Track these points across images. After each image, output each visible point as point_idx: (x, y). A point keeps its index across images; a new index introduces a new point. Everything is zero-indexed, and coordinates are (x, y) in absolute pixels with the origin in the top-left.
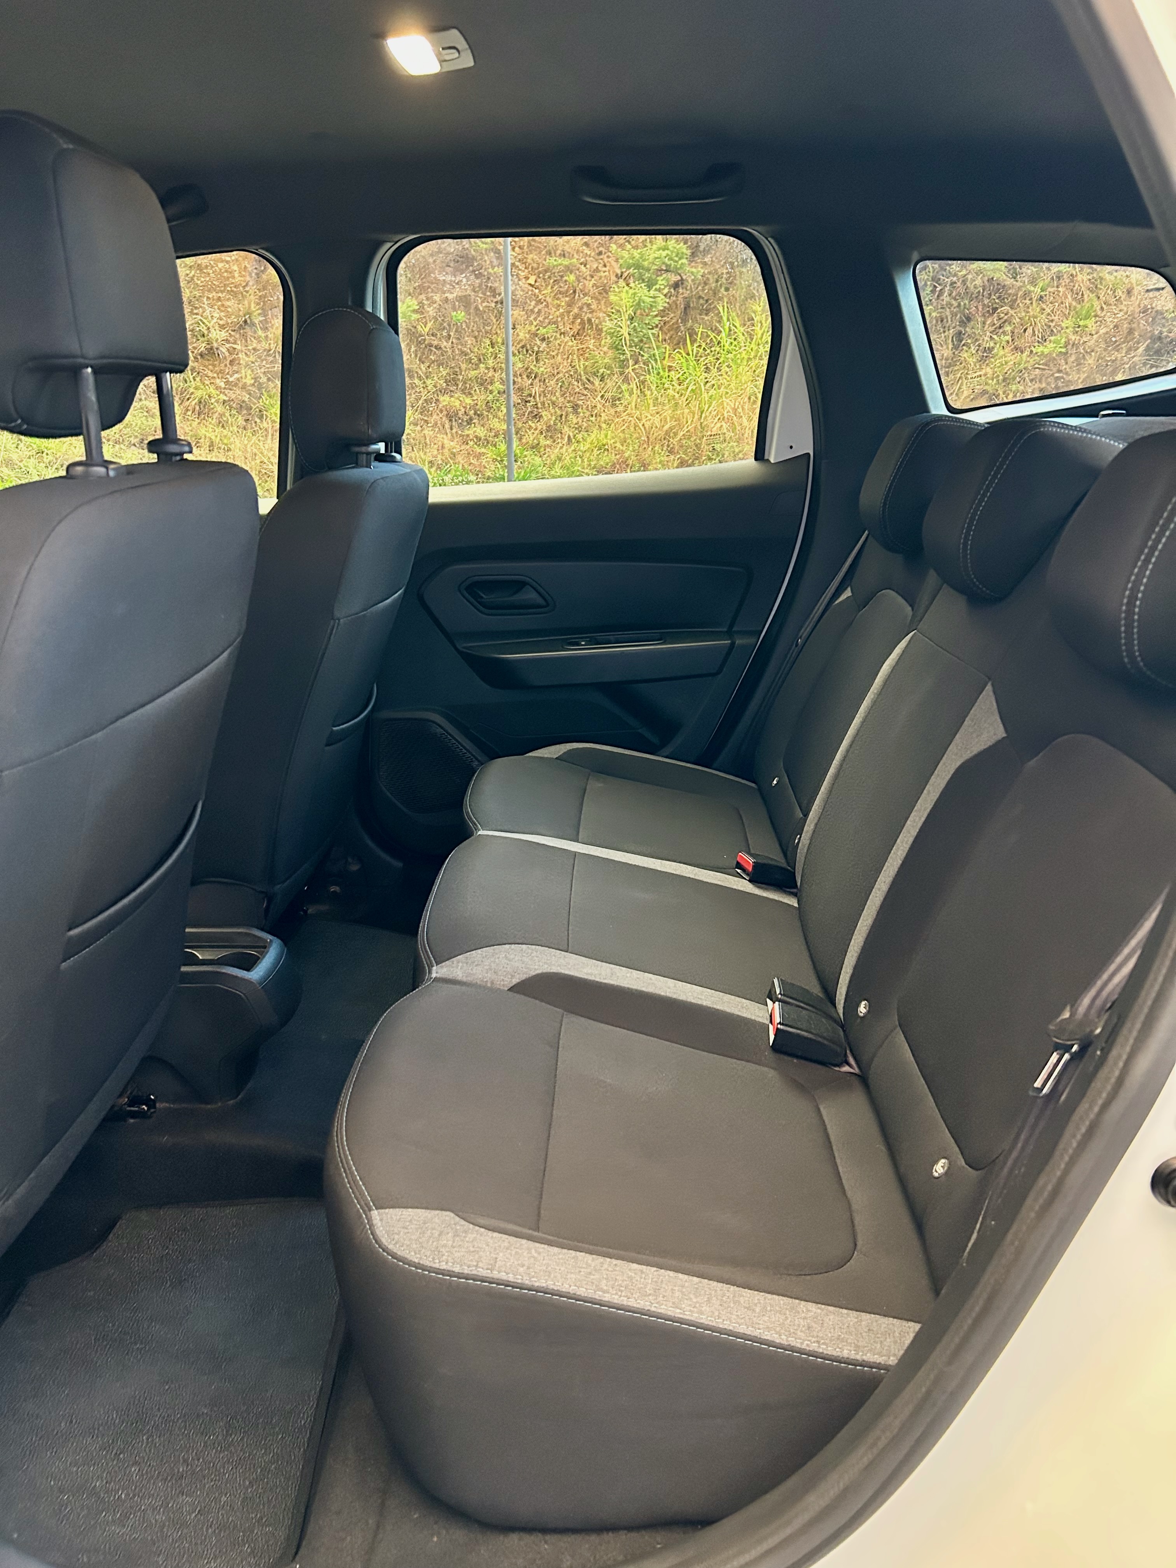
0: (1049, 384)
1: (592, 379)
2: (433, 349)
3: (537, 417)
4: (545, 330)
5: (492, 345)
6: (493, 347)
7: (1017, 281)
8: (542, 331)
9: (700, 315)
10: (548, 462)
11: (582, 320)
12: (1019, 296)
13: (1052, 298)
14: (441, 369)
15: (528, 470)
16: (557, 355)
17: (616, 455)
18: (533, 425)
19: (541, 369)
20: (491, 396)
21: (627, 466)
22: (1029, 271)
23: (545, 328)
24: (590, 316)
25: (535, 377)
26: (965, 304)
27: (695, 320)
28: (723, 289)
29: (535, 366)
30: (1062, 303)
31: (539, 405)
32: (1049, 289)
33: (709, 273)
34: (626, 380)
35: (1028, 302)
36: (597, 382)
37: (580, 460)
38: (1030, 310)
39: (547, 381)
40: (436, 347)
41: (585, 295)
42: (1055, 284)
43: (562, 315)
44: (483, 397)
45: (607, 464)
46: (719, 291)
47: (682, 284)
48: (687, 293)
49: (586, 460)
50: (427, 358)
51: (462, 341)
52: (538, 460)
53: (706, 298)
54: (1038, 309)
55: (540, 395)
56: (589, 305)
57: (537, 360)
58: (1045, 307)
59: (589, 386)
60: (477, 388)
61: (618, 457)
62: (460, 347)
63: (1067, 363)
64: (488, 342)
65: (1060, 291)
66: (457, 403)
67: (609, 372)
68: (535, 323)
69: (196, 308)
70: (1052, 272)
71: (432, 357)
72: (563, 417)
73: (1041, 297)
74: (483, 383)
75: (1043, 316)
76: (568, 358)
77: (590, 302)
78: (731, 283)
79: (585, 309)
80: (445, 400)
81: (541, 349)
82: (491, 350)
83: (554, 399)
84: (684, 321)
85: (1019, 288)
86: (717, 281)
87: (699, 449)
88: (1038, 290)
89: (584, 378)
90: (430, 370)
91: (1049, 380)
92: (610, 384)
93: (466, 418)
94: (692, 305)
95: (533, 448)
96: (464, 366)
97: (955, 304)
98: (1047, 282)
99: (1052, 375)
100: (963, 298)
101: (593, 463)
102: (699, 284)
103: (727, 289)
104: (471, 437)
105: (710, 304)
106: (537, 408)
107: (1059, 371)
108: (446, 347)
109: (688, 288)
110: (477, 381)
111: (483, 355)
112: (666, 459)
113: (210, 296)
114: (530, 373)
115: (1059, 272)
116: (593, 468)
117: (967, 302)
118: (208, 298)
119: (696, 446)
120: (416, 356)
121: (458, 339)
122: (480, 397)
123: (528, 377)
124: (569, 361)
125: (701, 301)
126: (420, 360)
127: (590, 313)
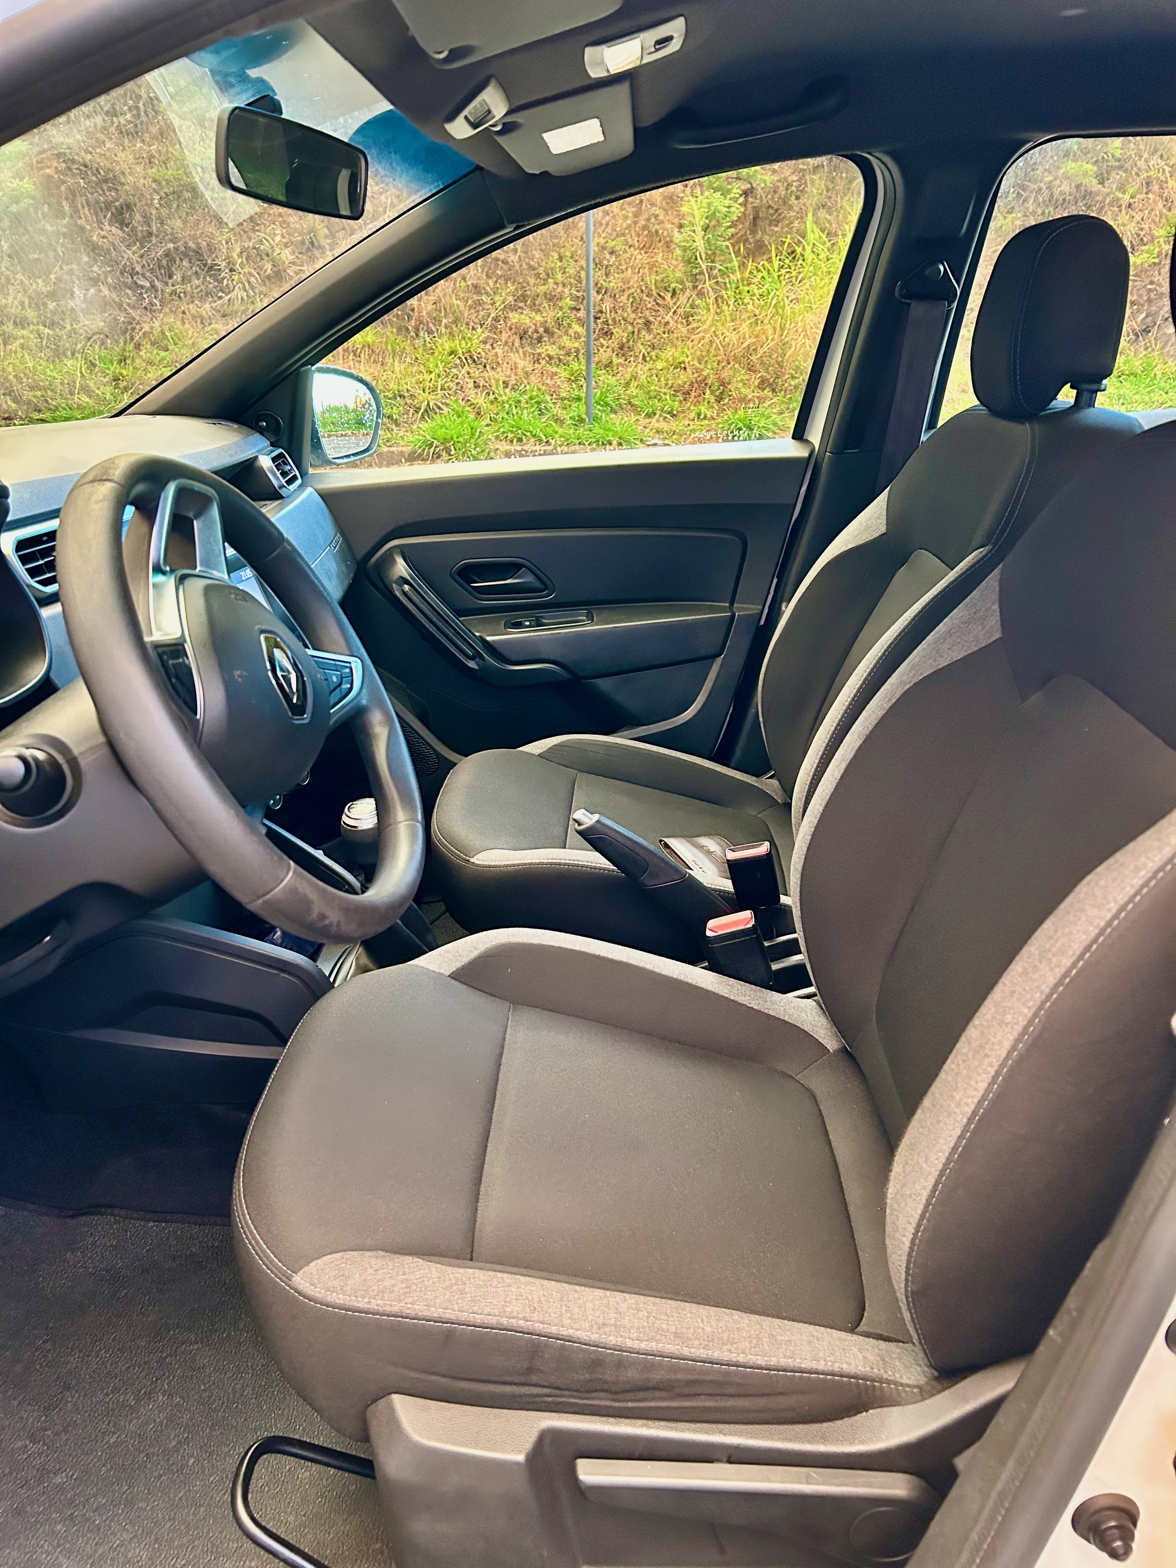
0: (1140, 296)
1: (662, 294)
2: (500, 263)
3: (608, 334)
4: (614, 243)
5: (561, 259)
6: (561, 261)
7: (1104, 187)
8: (612, 244)
9: (770, 225)
10: (622, 381)
11: (649, 231)
12: (1107, 202)
13: (1141, 205)
14: (509, 284)
15: (604, 390)
16: (627, 269)
17: (693, 373)
18: (604, 342)
19: (612, 284)
20: (561, 313)
21: (706, 384)
22: (1118, 177)
23: (613, 240)
24: (658, 227)
25: (606, 292)
26: (1049, 212)
27: (764, 232)
28: (793, 197)
29: (605, 281)
30: (1152, 210)
31: (610, 322)
32: (1139, 196)
33: (779, 181)
34: (701, 294)
35: (1116, 209)
36: (668, 296)
37: (656, 379)
38: (1119, 218)
39: (617, 296)
40: (503, 262)
41: (653, 205)
42: (1145, 190)
43: (629, 227)
44: (552, 314)
45: (685, 383)
46: (789, 199)
47: (752, 192)
48: (757, 203)
49: (662, 379)
50: (494, 272)
51: (530, 254)
52: (612, 380)
53: (775, 207)
54: (1127, 217)
55: (611, 312)
56: (656, 216)
57: (607, 275)
58: (1134, 214)
59: (660, 301)
60: (546, 305)
61: (696, 375)
62: (527, 260)
63: (1160, 274)
64: (556, 256)
65: (1149, 199)
66: (528, 321)
67: (681, 287)
68: (603, 235)
69: (258, 225)
70: (1142, 177)
71: (499, 272)
72: (636, 333)
73: (1130, 205)
74: (553, 299)
75: (1133, 224)
76: (639, 272)
77: (658, 212)
78: (801, 191)
79: (653, 220)
80: (514, 317)
81: (611, 263)
82: (559, 264)
83: (625, 315)
84: (753, 232)
85: (1108, 195)
86: (787, 189)
87: (782, 367)
88: (1127, 197)
89: (654, 293)
90: (498, 285)
91: (1141, 292)
92: (683, 299)
93: (535, 336)
94: (761, 215)
95: (606, 366)
96: (532, 281)
97: (1039, 211)
98: (1136, 187)
99: (1145, 286)
100: (1047, 206)
101: (670, 382)
102: (769, 192)
103: (797, 198)
104: (543, 356)
105: (780, 215)
106: (608, 325)
107: (1152, 283)
108: (513, 261)
109: (758, 197)
110: (546, 297)
111: (552, 269)
112: (747, 377)
113: (272, 212)
114: (600, 288)
115: (1148, 177)
116: (671, 387)
117: (1051, 209)
118: (269, 214)
119: (778, 364)
120: (483, 271)
121: (526, 253)
122: (550, 315)
123: (598, 292)
124: (640, 275)
125: (771, 211)
126: (487, 275)
127: (658, 224)
